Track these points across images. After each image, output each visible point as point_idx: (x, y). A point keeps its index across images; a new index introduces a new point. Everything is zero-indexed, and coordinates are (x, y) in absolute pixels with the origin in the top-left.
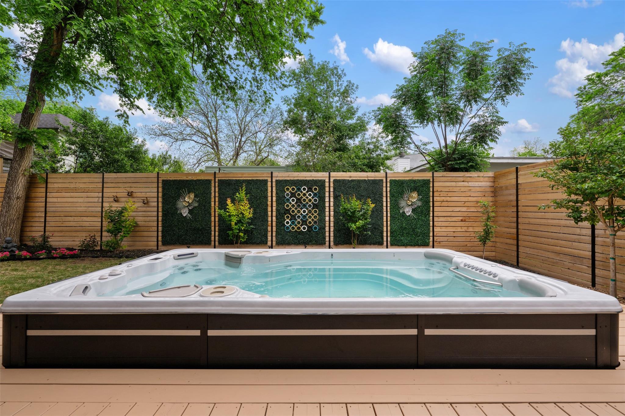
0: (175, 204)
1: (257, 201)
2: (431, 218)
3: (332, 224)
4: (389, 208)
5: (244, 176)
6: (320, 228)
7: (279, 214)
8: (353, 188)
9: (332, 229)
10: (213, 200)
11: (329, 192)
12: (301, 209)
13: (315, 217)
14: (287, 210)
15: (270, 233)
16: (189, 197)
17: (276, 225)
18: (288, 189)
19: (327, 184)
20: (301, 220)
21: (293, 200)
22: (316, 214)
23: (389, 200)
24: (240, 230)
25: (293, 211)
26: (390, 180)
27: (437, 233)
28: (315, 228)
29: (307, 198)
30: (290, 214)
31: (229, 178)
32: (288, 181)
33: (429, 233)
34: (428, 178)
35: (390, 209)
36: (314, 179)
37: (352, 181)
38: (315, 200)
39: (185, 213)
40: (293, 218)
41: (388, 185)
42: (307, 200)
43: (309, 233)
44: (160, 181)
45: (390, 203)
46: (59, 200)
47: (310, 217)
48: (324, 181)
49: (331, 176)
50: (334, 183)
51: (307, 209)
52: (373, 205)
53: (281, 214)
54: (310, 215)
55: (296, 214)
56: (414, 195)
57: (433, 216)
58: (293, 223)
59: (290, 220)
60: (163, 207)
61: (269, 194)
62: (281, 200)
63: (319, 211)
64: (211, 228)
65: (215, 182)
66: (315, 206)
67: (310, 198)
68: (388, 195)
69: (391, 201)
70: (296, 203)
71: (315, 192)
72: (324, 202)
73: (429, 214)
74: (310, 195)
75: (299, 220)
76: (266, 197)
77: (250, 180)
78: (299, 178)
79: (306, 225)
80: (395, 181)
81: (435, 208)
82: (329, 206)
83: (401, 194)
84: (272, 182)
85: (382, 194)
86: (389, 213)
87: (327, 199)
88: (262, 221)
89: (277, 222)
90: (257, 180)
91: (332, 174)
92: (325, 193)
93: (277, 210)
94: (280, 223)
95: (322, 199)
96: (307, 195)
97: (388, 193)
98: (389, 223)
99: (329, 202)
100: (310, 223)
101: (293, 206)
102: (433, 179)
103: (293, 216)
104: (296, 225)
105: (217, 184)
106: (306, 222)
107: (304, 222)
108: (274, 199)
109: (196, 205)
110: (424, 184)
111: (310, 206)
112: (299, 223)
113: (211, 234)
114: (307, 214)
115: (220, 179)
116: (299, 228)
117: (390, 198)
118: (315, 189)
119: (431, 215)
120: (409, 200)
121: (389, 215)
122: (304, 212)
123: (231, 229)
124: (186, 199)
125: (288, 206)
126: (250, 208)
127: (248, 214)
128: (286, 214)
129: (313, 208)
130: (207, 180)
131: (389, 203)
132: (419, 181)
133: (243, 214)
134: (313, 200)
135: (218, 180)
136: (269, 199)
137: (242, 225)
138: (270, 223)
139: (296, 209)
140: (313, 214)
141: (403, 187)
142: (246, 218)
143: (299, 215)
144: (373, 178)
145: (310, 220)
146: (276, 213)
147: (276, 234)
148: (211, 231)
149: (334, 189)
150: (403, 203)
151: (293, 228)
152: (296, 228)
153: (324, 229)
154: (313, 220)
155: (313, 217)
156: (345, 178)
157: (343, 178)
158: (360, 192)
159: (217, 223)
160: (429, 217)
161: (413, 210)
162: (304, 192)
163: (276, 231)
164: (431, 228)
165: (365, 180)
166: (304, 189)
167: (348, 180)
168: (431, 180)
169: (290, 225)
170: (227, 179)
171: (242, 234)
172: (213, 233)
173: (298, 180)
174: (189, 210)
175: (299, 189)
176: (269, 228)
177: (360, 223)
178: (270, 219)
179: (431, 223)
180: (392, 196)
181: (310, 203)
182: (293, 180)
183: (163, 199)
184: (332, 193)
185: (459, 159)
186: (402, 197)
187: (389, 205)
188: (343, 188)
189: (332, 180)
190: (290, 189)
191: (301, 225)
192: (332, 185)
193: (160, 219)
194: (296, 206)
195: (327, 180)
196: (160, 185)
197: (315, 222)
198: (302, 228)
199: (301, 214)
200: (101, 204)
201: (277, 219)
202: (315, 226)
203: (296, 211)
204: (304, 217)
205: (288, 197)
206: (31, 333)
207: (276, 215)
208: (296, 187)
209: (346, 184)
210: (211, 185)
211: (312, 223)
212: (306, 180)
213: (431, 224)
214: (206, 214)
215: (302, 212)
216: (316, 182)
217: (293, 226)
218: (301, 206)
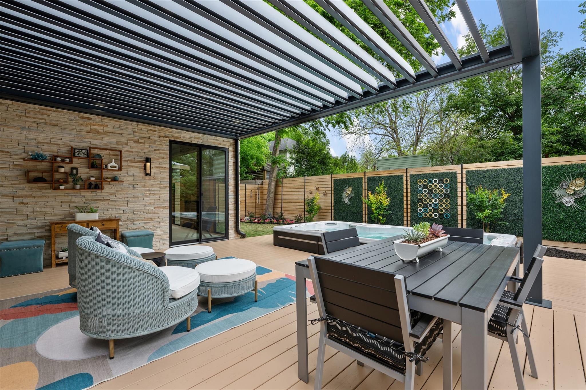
0: (341, 195)
1: (395, 192)
3: (465, 213)
5: (385, 173)
6: (452, 216)
7: (413, 202)
8: (489, 178)
9: (465, 217)
10: (364, 192)
11: (462, 182)
12: (433, 198)
13: (446, 206)
14: (420, 199)
15: (406, 218)
16: (349, 190)
17: (411, 211)
18: (420, 182)
19: (459, 176)
20: (433, 208)
21: (425, 191)
22: (447, 203)
24: (379, 214)
25: (425, 201)
28: (447, 216)
29: (438, 188)
30: (422, 203)
31: (375, 176)
32: (420, 175)
36: (446, 171)
37: (487, 171)
38: (447, 191)
39: (346, 201)
40: (425, 206)
42: (438, 191)
43: (440, 220)
44: (333, 180)
46: (287, 193)
47: (441, 206)
48: (456, 173)
49: (463, 168)
50: (466, 174)
51: (438, 198)
52: (508, 195)
53: (415, 203)
54: (441, 204)
55: (428, 203)
56: (578, 182)
58: (425, 210)
59: (423, 208)
60: (334, 197)
61: (405, 186)
62: (414, 191)
63: (450, 200)
64: (362, 212)
65: (365, 179)
66: (446, 196)
67: (441, 188)
70: (428, 193)
71: (446, 183)
72: (456, 192)
74: (441, 186)
75: (430, 208)
76: (402, 189)
77: (390, 176)
78: (431, 172)
79: (438, 212)
82: (462, 196)
83: (557, 182)
84: (407, 176)
87: (459, 190)
88: (399, 207)
89: (411, 209)
90: (394, 176)
91: (465, 166)
92: (457, 184)
93: (411, 199)
94: (414, 210)
95: (454, 190)
96: (438, 186)
99: (462, 192)
100: (441, 211)
101: (425, 196)
103: (425, 204)
104: (428, 213)
105: (366, 180)
106: (438, 210)
107: (435, 210)
109: (353, 195)
111: (441, 196)
112: (430, 210)
113: (363, 216)
114: (438, 203)
115: (368, 176)
116: (430, 215)
118: (446, 181)
120: (570, 188)
122: (436, 201)
123: (373, 213)
124: (347, 192)
125: (420, 196)
126: (387, 198)
127: (386, 202)
128: (419, 203)
129: (444, 198)
130: (360, 178)
133: (381, 203)
134: (444, 191)
135: (367, 177)
136: (405, 190)
137: (381, 211)
138: (405, 210)
139: (428, 198)
140: (444, 203)
141: (561, 173)
142: (384, 205)
143: (430, 203)
144: (515, 167)
145: (441, 208)
146: (411, 202)
147: (411, 219)
148: (363, 214)
149: (467, 180)
150: (559, 193)
151: (425, 215)
153: (456, 216)
154: (444, 208)
155: (444, 206)
156: (480, 169)
157: (477, 169)
158: (497, 182)
159: (366, 208)
161: (577, 201)
162: (436, 184)
163: (411, 217)
165: (504, 169)
166: (435, 181)
167: (483, 170)
169: (423, 212)
170: (373, 176)
171: (381, 218)
172: (364, 215)
173: (430, 173)
174: (349, 199)
175: (430, 181)
176: (405, 214)
177: (487, 212)
178: (405, 207)
180: (543, 184)
181: (441, 193)
182: (425, 174)
183: (334, 192)
184: (464, 184)
186: (558, 185)
188: (476, 178)
189: (464, 172)
190: (423, 182)
191: (433, 213)
192: (464, 176)
193: (333, 204)
194: (427, 196)
195: (459, 172)
196: (333, 183)
197: (447, 210)
198: (433, 215)
199: (433, 203)
200: (304, 195)
201: (411, 207)
202: (447, 214)
203: (428, 201)
204: (436, 205)
205: (420, 189)
206: (279, 237)
207: (411, 203)
208: (428, 180)
209: (480, 175)
210: (362, 181)
211: (444, 211)
212: (437, 173)
214: (359, 202)
215: (433, 201)
216: (447, 175)
217: (425, 213)
218: (433, 196)
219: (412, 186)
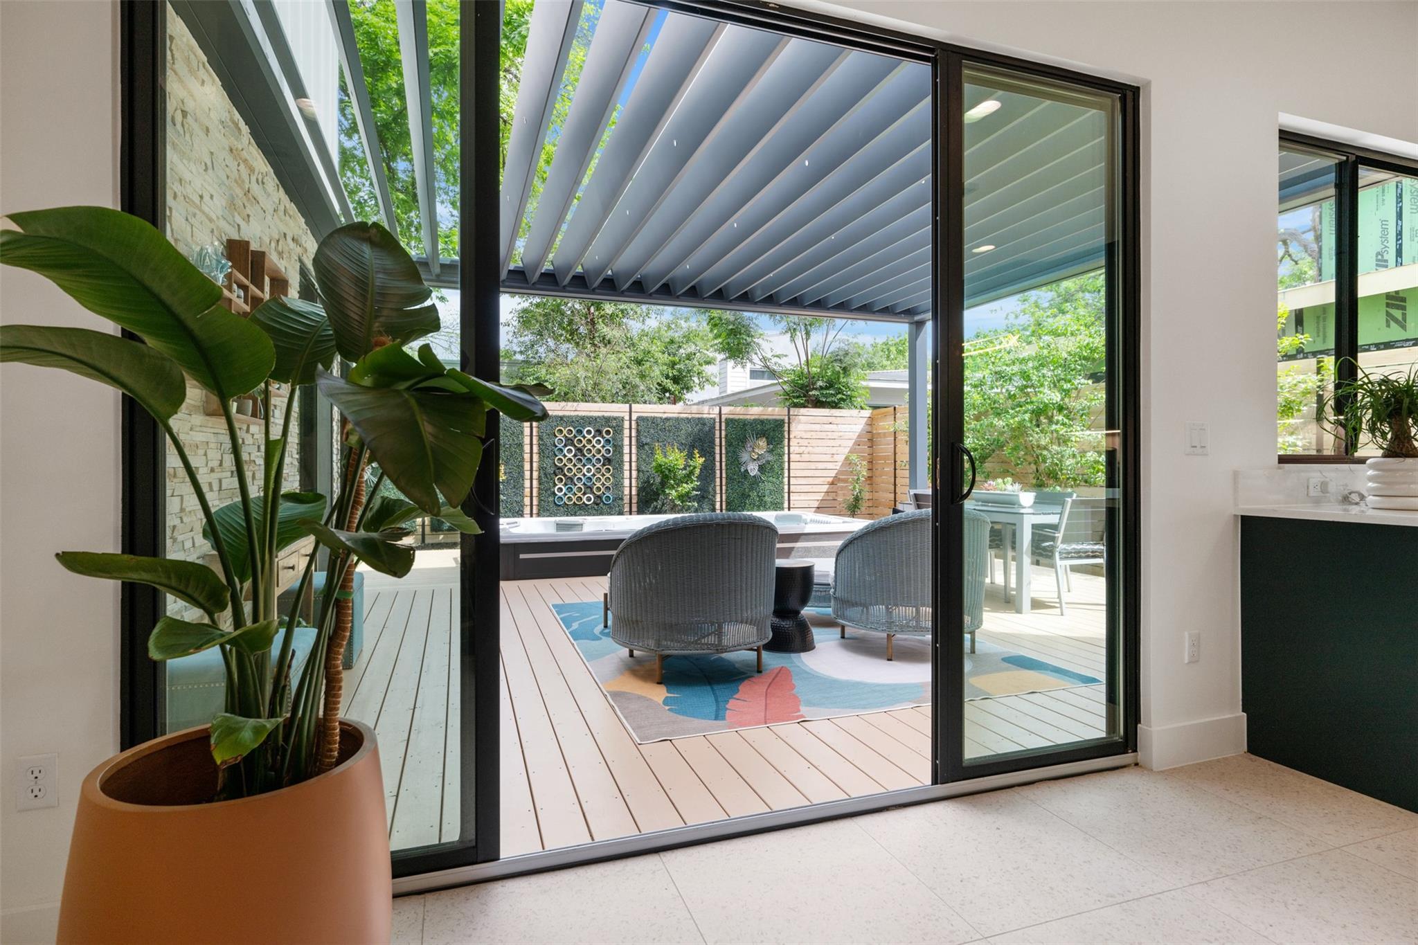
1: (504, 452)
2: (786, 480)
3: (635, 492)
4: (724, 464)
6: (616, 498)
7: (545, 474)
8: (669, 431)
9: (635, 500)
11: (630, 437)
12: (584, 465)
13: (607, 479)
14: (559, 468)
15: (529, 508)
17: (539, 494)
18: (560, 431)
19: (626, 424)
21: (570, 451)
22: (608, 475)
23: (724, 451)
25: (570, 470)
26: (726, 419)
27: (795, 502)
28: (608, 498)
29: (594, 446)
30: (564, 475)
32: (560, 417)
33: (783, 504)
34: (782, 418)
35: (726, 465)
36: (606, 414)
37: (667, 419)
38: (608, 451)
40: (570, 481)
41: (723, 428)
42: (594, 451)
43: (596, 507)
45: (726, 457)
47: (598, 480)
48: (622, 419)
49: (633, 410)
50: (637, 423)
51: (594, 466)
52: (702, 460)
53: (549, 474)
54: (598, 476)
55: (575, 475)
56: (761, 443)
57: (789, 477)
58: (570, 489)
59: (566, 484)
61: (527, 440)
62: (548, 450)
63: (613, 469)
66: (607, 461)
67: (599, 447)
68: (723, 443)
69: (727, 453)
70: (575, 456)
71: (607, 437)
72: (621, 454)
73: (782, 474)
74: (598, 442)
75: (579, 485)
76: (521, 446)
78: (580, 414)
79: (592, 493)
80: (732, 420)
81: (791, 463)
82: (630, 462)
83: (742, 442)
85: (713, 442)
86: (724, 472)
87: (626, 450)
88: (515, 486)
89: (540, 489)
91: (635, 407)
92: (623, 440)
93: (541, 468)
94: (546, 491)
95: (618, 448)
96: (594, 442)
97: (723, 440)
98: (724, 488)
99: (629, 453)
100: (598, 489)
101: (570, 460)
102: (789, 419)
103: (570, 477)
104: (575, 494)
106: (591, 488)
107: (588, 489)
108: (535, 449)
110: (776, 426)
111: (598, 460)
112: (579, 490)
114: (594, 475)
116: (579, 499)
117: (726, 448)
118: (608, 432)
119: (786, 475)
120: (754, 452)
121: (724, 475)
122: (589, 471)
125: (560, 460)
128: (557, 475)
129: (604, 465)
131: (724, 456)
132: (769, 421)
134: (603, 451)
136: (527, 448)
138: (527, 491)
139: (574, 465)
140: (603, 475)
141: (746, 430)
143: (579, 475)
144: (700, 416)
145: (598, 485)
146: (539, 473)
147: (539, 510)
149: (638, 432)
150: (745, 457)
151: (570, 499)
152: (574, 499)
153: (622, 498)
154: (603, 484)
155: (603, 480)
156: (656, 415)
157: (653, 415)
158: (680, 439)
160: (783, 477)
161: (761, 467)
162: (589, 437)
163: (539, 505)
164: (786, 495)
165: (688, 418)
166: (588, 432)
167: (661, 418)
168: (786, 421)
169: (565, 494)
173: (577, 416)
175: (580, 432)
176: (527, 501)
177: (684, 488)
178: (527, 484)
179: (786, 487)
180: (729, 444)
181: (598, 456)
182: (568, 417)
184: (634, 440)
185: (827, 388)
186: (744, 447)
187: (724, 459)
188: (652, 431)
189: (634, 417)
190: (565, 432)
191: (584, 494)
192: (634, 425)
194: (574, 461)
195: (627, 418)
197: (608, 488)
198: (584, 499)
199: (584, 475)
201: (540, 484)
202: (608, 494)
203: (574, 470)
204: (590, 479)
205: (560, 446)
207: (539, 477)
208: (574, 428)
209: (657, 425)
211: (603, 489)
212: (591, 417)
213: (786, 490)
215: (585, 470)
216: (607, 420)
217: (570, 495)
218: (584, 461)
219: (542, 440)
